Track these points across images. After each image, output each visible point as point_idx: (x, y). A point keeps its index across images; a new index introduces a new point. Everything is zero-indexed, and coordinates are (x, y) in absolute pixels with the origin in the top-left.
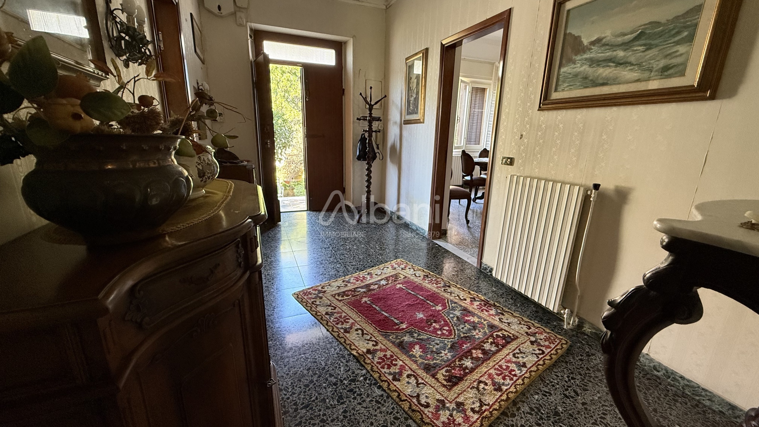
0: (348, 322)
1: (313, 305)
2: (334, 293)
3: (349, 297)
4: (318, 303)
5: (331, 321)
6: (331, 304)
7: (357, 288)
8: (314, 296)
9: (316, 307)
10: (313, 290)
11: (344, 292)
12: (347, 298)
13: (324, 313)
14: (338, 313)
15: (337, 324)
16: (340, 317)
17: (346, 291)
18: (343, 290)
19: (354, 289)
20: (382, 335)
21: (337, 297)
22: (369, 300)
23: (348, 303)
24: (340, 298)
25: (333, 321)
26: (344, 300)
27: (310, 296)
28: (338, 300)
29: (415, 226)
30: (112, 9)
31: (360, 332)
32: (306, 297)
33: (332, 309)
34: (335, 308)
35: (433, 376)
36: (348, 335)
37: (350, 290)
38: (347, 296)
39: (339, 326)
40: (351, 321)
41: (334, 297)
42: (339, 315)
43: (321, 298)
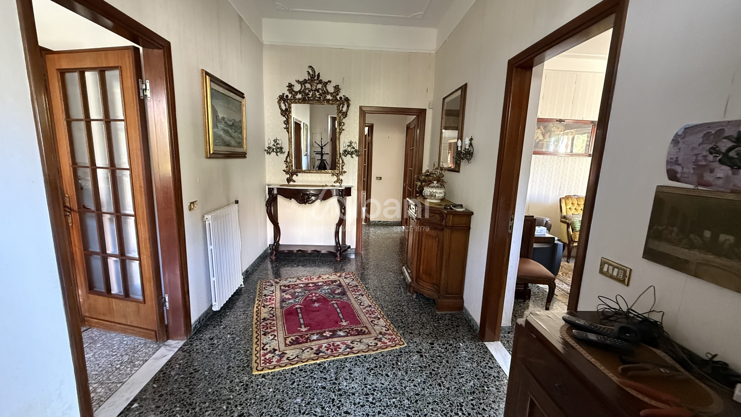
0: (367, 310)
1: (388, 327)
2: (367, 336)
3: (356, 328)
4: (384, 329)
5: (377, 313)
6: (374, 326)
7: (344, 336)
8: (387, 336)
9: (386, 326)
10: (386, 343)
11: (358, 335)
12: (358, 328)
13: (381, 319)
14: (371, 317)
15: (374, 311)
16: (370, 314)
17: (356, 335)
18: (357, 338)
19: (347, 336)
20: (350, 300)
21: (367, 331)
22: (342, 322)
23: (360, 324)
24: (364, 329)
25: (376, 313)
26: (362, 327)
27: (390, 337)
28: (367, 328)
31: (362, 304)
32: (394, 337)
33: (374, 321)
34: (372, 321)
35: (340, 283)
36: (370, 304)
37: (351, 335)
38: (357, 330)
39: (373, 309)
40: (364, 311)
41: (369, 331)
42: (371, 316)
43: (381, 333)
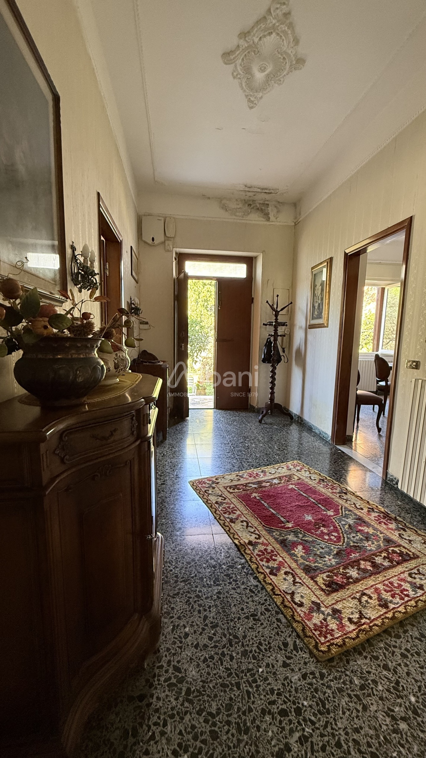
0: (235, 513)
1: (206, 494)
2: (226, 485)
3: (240, 491)
4: (210, 492)
5: (220, 510)
6: (222, 495)
7: (249, 483)
8: (207, 486)
9: (208, 495)
10: (207, 480)
11: (236, 486)
12: (238, 491)
13: (214, 502)
14: (227, 503)
15: (225, 513)
16: (229, 507)
17: (238, 485)
18: (235, 483)
19: (246, 484)
20: (266, 530)
21: (228, 489)
22: (258, 496)
23: (238, 496)
24: (231, 491)
25: (221, 510)
26: (234, 492)
27: (204, 485)
28: (229, 492)
29: (319, 430)
30: (76, 255)
31: (245, 524)
32: (200, 486)
33: (222, 499)
34: (225, 499)
35: (313, 578)
36: (233, 525)
37: (242, 485)
38: (238, 489)
39: (226, 516)
40: (238, 513)
41: (226, 489)
42: (228, 505)
43: (214, 488)
